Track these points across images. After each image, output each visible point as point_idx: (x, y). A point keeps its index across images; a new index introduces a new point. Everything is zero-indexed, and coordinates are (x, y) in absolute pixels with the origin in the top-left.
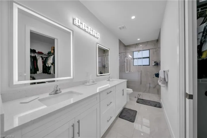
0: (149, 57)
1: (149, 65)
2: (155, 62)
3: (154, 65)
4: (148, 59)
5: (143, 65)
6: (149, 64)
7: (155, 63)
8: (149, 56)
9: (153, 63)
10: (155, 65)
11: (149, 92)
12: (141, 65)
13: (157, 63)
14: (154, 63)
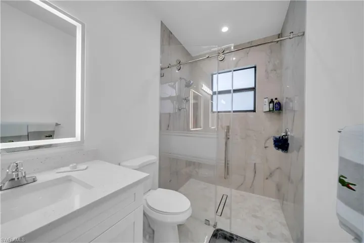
0: (254, 89)
1: (254, 111)
2: (272, 101)
3: (268, 110)
4: (252, 93)
5: (234, 112)
6: (253, 109)
7: (271, 105)
8: (253, 86)
9: (267, 103)
10: (270, 111)
11: (252, 189)
12: (230, 112)
13: (279, 104)
14: (270, 103)
